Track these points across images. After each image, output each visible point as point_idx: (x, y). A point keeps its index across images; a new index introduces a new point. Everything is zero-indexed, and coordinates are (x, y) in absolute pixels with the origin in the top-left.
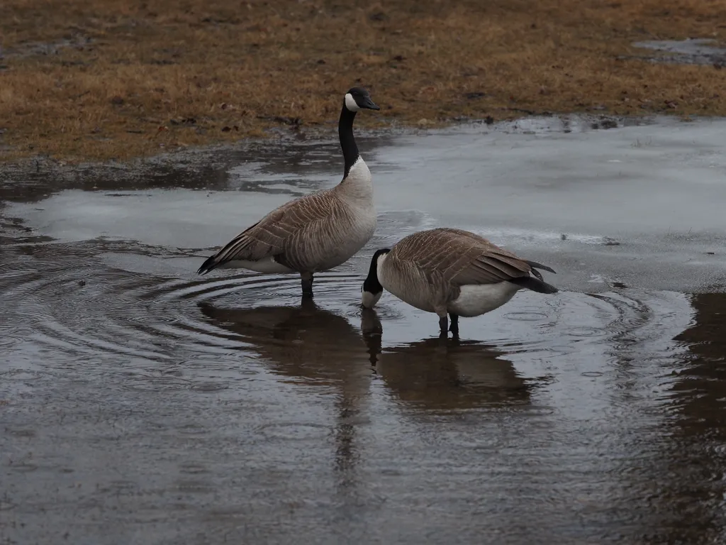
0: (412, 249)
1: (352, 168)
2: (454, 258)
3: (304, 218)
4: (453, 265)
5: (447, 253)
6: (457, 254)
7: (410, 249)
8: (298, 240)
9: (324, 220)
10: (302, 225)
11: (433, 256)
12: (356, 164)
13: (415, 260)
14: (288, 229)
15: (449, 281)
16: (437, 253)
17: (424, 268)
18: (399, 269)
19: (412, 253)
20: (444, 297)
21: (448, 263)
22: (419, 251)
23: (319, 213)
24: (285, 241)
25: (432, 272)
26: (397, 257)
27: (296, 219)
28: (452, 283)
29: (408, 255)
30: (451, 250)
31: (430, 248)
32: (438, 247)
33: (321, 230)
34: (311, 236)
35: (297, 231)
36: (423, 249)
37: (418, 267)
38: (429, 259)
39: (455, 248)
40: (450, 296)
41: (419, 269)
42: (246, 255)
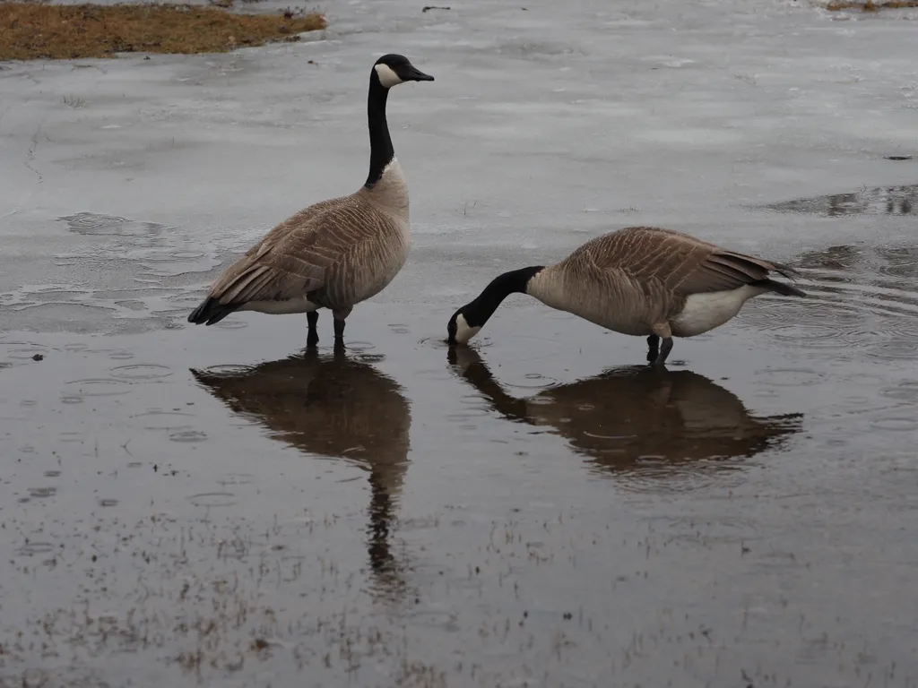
0: (616, 252)
1: (387, 168)
2: (678, 260)
3: (347, 239)
4: (677, 269)
5: (668, 254)
6: (680, 255)
7: (613, 253)
8: (345, 268)
9: (372, 240)
10: (346, 248)
11: (649, 259)
12: (392, 163)
13: (623, 266)
14: (329, 255)
15: (672, 291)
16: (653, 256)
17: (637, 276)
18: (599, 281)
19: (618, 258)
20: (663, 310)
21: (671, 266)
22: (627, 255)
23: (366, 232)
24: (327, 271)
25: (649, 280)
26: (595, 265)
27: (336, 240)
28: (675, 293)
29: (612, 261)
30: (671, 251)
31: (642, 250)
32: (653, 248)
33: (371, 252)
34: (361, 261)
35: (341, 256)
36: (633, 252)
37: (627, 275)
38: (643, 263)
39: (676, 248)
40: (670, 311)
41: (630, 277)
42: (273, 293)
